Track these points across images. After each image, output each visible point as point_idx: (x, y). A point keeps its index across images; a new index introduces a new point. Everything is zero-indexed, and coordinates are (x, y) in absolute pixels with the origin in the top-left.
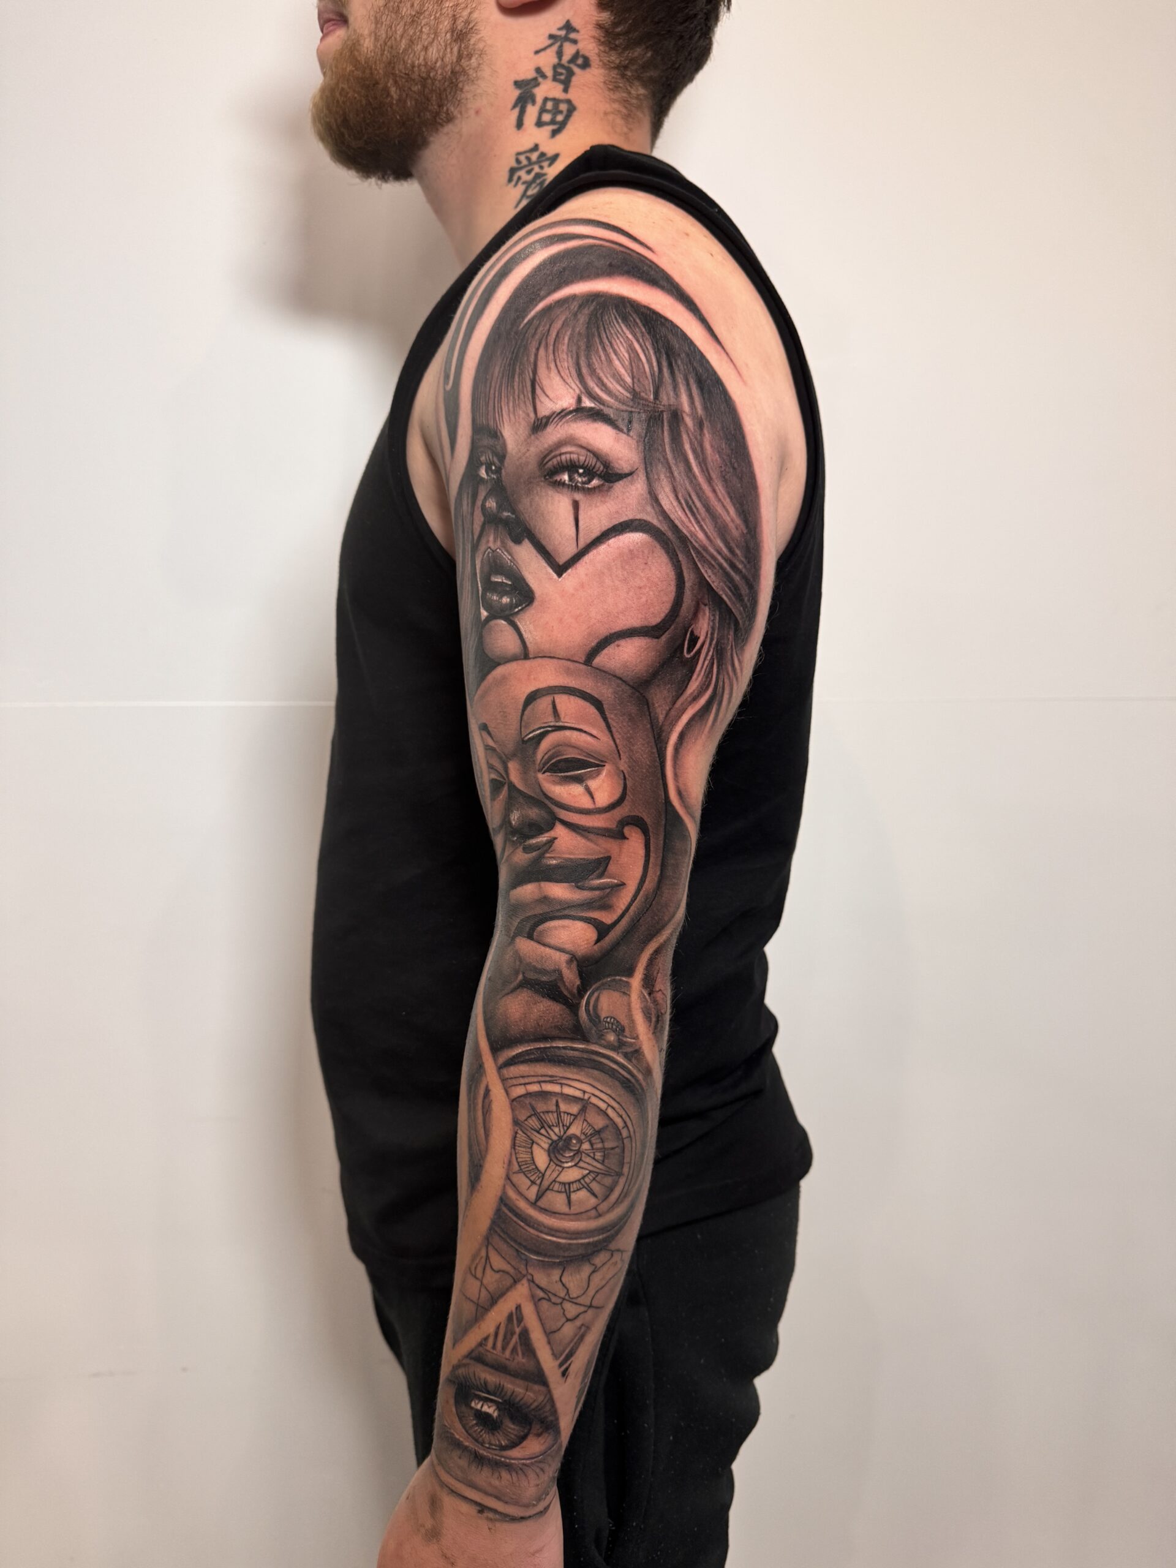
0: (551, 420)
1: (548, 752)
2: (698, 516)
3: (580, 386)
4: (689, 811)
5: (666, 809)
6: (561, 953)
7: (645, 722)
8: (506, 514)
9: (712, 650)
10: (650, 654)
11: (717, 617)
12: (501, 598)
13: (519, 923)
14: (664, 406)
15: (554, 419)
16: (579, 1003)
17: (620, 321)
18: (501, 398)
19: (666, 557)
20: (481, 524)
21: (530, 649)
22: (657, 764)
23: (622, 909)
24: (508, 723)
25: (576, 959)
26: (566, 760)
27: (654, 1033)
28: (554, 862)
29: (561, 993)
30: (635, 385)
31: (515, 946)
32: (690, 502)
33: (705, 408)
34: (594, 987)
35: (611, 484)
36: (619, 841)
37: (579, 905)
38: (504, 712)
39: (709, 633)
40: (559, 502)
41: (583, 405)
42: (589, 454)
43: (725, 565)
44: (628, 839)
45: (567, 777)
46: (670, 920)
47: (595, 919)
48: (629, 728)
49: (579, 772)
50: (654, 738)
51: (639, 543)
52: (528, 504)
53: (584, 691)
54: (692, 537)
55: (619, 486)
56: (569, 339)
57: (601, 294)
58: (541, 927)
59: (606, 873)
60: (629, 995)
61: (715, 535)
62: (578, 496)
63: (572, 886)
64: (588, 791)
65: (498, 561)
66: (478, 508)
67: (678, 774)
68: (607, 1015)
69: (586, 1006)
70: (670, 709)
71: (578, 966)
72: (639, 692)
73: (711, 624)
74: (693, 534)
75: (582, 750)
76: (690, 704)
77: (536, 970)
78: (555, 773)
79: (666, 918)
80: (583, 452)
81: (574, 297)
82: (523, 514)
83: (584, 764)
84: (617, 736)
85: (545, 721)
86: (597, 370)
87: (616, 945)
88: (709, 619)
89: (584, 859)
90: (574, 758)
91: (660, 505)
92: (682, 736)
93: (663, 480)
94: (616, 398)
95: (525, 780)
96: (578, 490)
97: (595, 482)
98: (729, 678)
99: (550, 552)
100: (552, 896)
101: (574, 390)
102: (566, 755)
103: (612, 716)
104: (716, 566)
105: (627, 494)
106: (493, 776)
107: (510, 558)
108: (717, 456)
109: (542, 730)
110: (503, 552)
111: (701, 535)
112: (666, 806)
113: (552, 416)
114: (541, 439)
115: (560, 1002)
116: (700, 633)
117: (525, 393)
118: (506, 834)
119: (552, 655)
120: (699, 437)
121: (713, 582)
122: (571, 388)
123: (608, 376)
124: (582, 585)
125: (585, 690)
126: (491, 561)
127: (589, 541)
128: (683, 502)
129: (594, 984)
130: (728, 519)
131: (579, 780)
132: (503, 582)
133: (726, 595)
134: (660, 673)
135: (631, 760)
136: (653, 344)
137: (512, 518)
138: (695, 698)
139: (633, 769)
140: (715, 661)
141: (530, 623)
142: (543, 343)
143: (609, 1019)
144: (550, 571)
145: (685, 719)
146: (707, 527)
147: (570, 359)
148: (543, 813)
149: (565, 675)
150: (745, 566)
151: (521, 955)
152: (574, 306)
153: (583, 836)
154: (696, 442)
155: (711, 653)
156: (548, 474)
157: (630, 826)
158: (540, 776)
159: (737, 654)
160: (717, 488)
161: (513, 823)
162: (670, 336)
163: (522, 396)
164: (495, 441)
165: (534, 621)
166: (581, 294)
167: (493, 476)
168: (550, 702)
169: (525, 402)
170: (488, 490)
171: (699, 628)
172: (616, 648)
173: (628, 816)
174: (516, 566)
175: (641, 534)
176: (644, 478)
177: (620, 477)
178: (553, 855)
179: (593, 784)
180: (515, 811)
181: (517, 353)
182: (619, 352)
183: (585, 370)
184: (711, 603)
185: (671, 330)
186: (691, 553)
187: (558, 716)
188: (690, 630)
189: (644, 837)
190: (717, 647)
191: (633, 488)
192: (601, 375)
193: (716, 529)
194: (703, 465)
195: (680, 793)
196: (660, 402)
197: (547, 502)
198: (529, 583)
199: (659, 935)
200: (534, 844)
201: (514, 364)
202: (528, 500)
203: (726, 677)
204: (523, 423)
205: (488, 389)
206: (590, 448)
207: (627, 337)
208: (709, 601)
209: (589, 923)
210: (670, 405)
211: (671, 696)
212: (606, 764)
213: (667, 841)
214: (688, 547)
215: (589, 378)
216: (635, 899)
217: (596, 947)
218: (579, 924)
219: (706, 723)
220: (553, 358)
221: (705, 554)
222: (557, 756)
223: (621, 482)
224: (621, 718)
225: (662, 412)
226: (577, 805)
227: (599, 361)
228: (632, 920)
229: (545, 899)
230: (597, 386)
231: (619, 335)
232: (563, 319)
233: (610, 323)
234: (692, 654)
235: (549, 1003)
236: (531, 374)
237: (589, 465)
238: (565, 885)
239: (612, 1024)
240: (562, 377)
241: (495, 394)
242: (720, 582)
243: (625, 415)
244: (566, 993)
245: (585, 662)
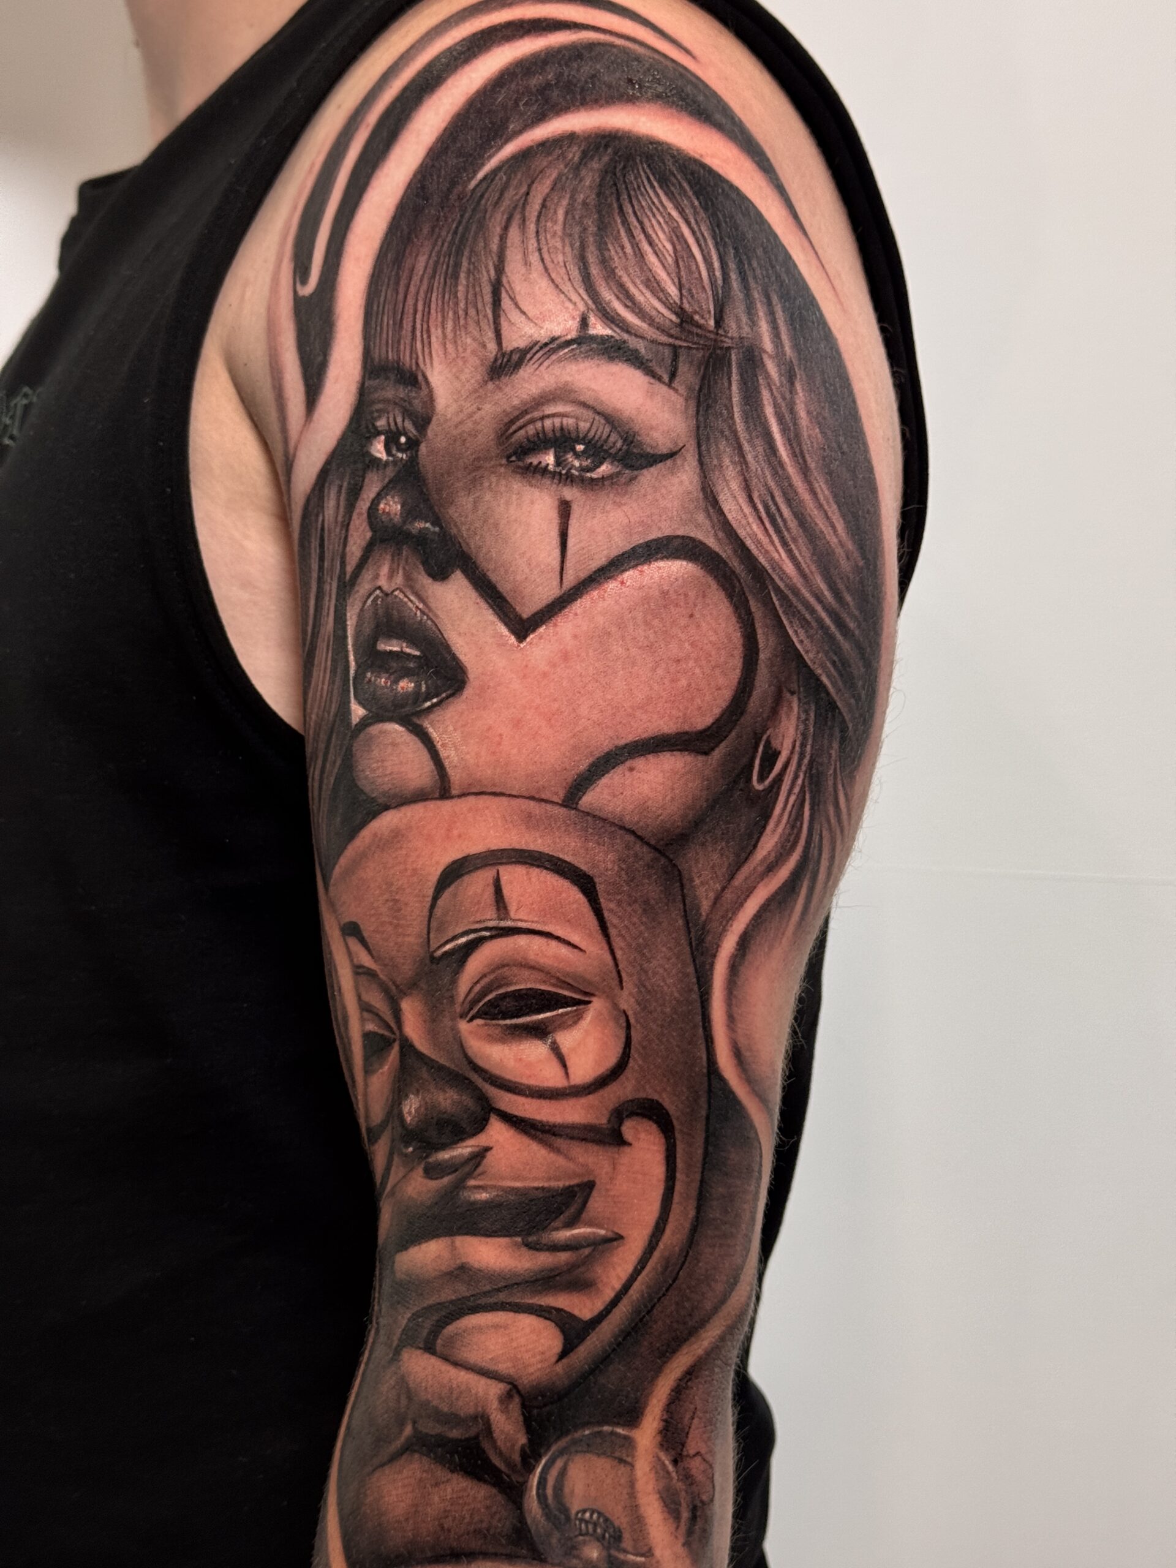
0: (529, 356)
1: (481, 978)
2: (786, 533)
3: (585, 297)
4: (756, 1088)
5: (710, 1085)
6: (489, 1382)
7: (673, 915)
8: (420, 525)
9: (802, 775)
10: (690, 785)
11: (812, 715)
12: (396, 682)
13: (409, 1320)
14: (732, 338)
15: (535, 354)
16: (526, 1482)
17: (656, 184)
18: (429, 313)
19: (727, 604)
20: (364, 543)
21: (452, 779)
22: (695, 996)
23: (613, 1288)
24: (402, 922)
25: (518, 1392)
26: (518, 995)
27: (687, 1544)
28: (484, 1196)
29: (487, 1461)
30: (685, 301)
31: (399, 1368)
32: (773, 508)
33: (796, 346)
34: (554, 1448)
35: (636, 473)
36: (612, 1151)
37: (527, 1282)
38: (396, 901)
39: (798, 744)
40: (532, 502)
41: (592, 332)
42: (597, 417)
43: (828, 621)
44: (630, 1144)
45: (516, 1027)
46: (716, 1310)
47: (559, 1310)
48: (642, 928)
49: (542, 1016)
50: (691, 944)
51: (681, 579)
52: (470, 506)
53: (559, 859)
54: (774, 569)
55: (648, 476)
56: (567, 213)
57: (620, 134)
58: (450, 1329)
59: (584, 1215)
60: (632, 1466)
61: (813, 568)
62: (569, 493)
63: (516, 1244)
64: (556, 1051)
65: (395, 613)
66: (360, 514)
67: (735, 1015)
68: (585, 1506)
69: (538, 1489)
70: (724, 889)
71: (523, 1406)
72: (667, 857)
73: (802, 727)
74: (777, 566)
75: (548, 973)
76: (762, 880)
77: (439, 1417)
78: (493, 1019)
79: (708, 1306)
80: (590, 414)
81: (571, 137)
82: (456, 526)
83: (549, 1001)
84: (617, 943)
85: (479, 917)
86: (617, 271)
87: (602, 1361)
88: (799, 718)
89: (543, 1188)
90: (530, 989)
91: (721, 512)
92: (744, 943)
93: (728, 467)
94: (651, 321)
95: (433, 1034)
96: (572, 481)
97: (605, 469)
98: (830, 829)
99: (505, 594)
100: (476, 1265)
101: (575, 304)
102: (515, 984)
103: (612, 905)
104: (814, 624)
105: (664, 491)
106: (371, 1027)
107: (421, 606)
108: (817, 430)
109: (472, 936)
110: (406, 596)
111: (789, 568)
112: (709, 1079)
113: (531, 348)
114: (507, 390)
115: (485, 1481)
116: (782, 744)
117: (480, 305)
118: (393, 1141)
119: (498, 790)
120: (788, 396)
121: (807, 652)
122: (570, 300)
123: (638, 281)
124: (566, 656)
125: (561, 856)
126: (381, 612)
127: (583, 575)
128: (760, 507)
129: (556, 1441)
130: (834, 541)
131: (539, 1032)
132: (402, 652)
133: (829, 676)
134: (708, 820)
135: (643, 990)
136: (714, 231)
137: (434, 533)
138: (771, 868)
139: (645, 1007)
140: (808, 796)
141: (455, 730)
142: (517, 217)
143: (587, 1515)
144: (504, 630)
145: (751, 907)
146: (800, 554)
147: (568, 249)
148: (468, 1101)
149: (523, 827)
150: (859, 626)
151: (411, 1385)
152: (574, 154)
153: (541, 1141)
154: (783, 405)
155: (800, 782)
156: (515, 453)
157: (635, 1118)
158: (464, 1026)
159: (843, 786)
160: (817, 485)
161: (408, 1119)
162: (739, 217)
163: (472, 312)
164: (411, 391)
165: (464, 726)
166: (584, 132)
167: (400, 455)
168: (490, 881)
169: (478, 323)
170: (387, 480)
171: (780, 735)
172: (628, 774)
173: (632, 1101)
174: (433, 621)
175: (684, 563)
176: (695, 463)
177: (654, 459)
178: (481, 1183)
179: (567, 1039)
180: (412, 1096)
181: (463, 235)
182: (657, 241)
183: (595, 270)
184: (802, 689)
185: (740, 207)
186: (771, 598)
187: (505, 908)
188: (765, 738)
189: (663, 1140)
190: (811, 770)
191: (675, 480)
192: (625, 279)
193: (815, 558)
194: (795, 445)
195: (738, 1054)
196: (725, 331)
197: (508, 503)
198: (458, 654)
199: (693, 1339)
200: (446, 1161)
201: (459, 253)
202: (471, 499)
203: (825, 825)
204: (474, 361)
205: (401, 297)
206: (599, 408)
207: (669, 214)
208: (799, 687)
209: (546, 1318)
210: (741, 338)
211: (726, 864)
212: (594, 999)
213: (711, 1149)
214: (767, 587)
215: (603, 284)
216: (643, 1268)
217: (559, 1368)
218: (527, 1321)
219: (790, 916)
220: (536, 245)
221: (794, 600)
222: (499, 987)
223: (652, 469)
224: (629, 909)
225: (729, 348)
226: (532, 1082)
227: (621, 254)
228: (637, 1311)
229: (462, 1272)
230: (618, 298)
231: (655, 210)
232: (554, 175)
233: (639, 187)
234: (767, 782)
235: (465, 1484)
236: (492, 273)
237: (597, 437)
238: (503, 1241)
239: (595, 1525)
240: (553, 281)
241: (415, 305)
242: (818, 652)
243: (667, 352)
244: (497, 1461)
245: (564, 801)
